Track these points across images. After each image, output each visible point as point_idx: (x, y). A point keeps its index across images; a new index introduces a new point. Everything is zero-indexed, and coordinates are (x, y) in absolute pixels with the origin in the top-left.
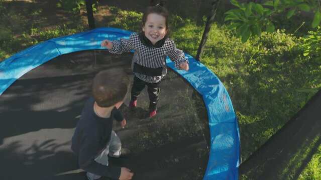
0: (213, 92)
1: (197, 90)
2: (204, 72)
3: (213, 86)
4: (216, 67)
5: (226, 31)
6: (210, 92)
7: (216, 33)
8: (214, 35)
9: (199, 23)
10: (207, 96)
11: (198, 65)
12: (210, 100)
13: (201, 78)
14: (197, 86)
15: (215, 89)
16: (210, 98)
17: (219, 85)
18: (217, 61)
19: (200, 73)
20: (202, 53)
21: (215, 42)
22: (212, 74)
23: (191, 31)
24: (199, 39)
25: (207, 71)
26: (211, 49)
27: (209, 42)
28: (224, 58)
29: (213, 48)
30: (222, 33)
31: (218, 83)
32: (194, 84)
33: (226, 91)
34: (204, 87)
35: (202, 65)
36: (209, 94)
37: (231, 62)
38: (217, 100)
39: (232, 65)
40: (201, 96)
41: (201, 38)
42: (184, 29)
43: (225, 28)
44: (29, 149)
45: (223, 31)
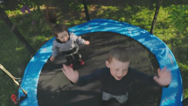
0: (162, 53)
1: (152, 52)
2: (156, 40)
3: (162, 49)
4: (164, 35)
5: (169, 11)
6: (160, 53)
7: (163, 13)
8: (161, 15)
9: (151, 8)
10: (158, 56)
11: (151, 36)
12: (160, 58)
13: (154, 45)
14: (152, 49)
15: (163, 51)
16: (161, 56)
17: (166, 49)
18: (164, 31)
19: (153, 41)
20: (154, 27)
21: (162, 19)
22: (161, 41)
23: (146, 14)
24: (151, 19)
25: (158, 40)
26: (160, 24)
27: (158, 19)
28: (169, 29)
29: (161, 23)
30: (166, 12)
31: (165, 47)
32: (150, 48)
33: (171, 51)
34: (156, 50)
35: (154, 36)
36: (160, 54)
37: (174, 30)
38: (165, 58)
39: (174, 32)
40: (155, 56)
41: (153, 17)
42: (142, 13)
43: (168, 9)
44: (57, 90)
45: (167, 11)
